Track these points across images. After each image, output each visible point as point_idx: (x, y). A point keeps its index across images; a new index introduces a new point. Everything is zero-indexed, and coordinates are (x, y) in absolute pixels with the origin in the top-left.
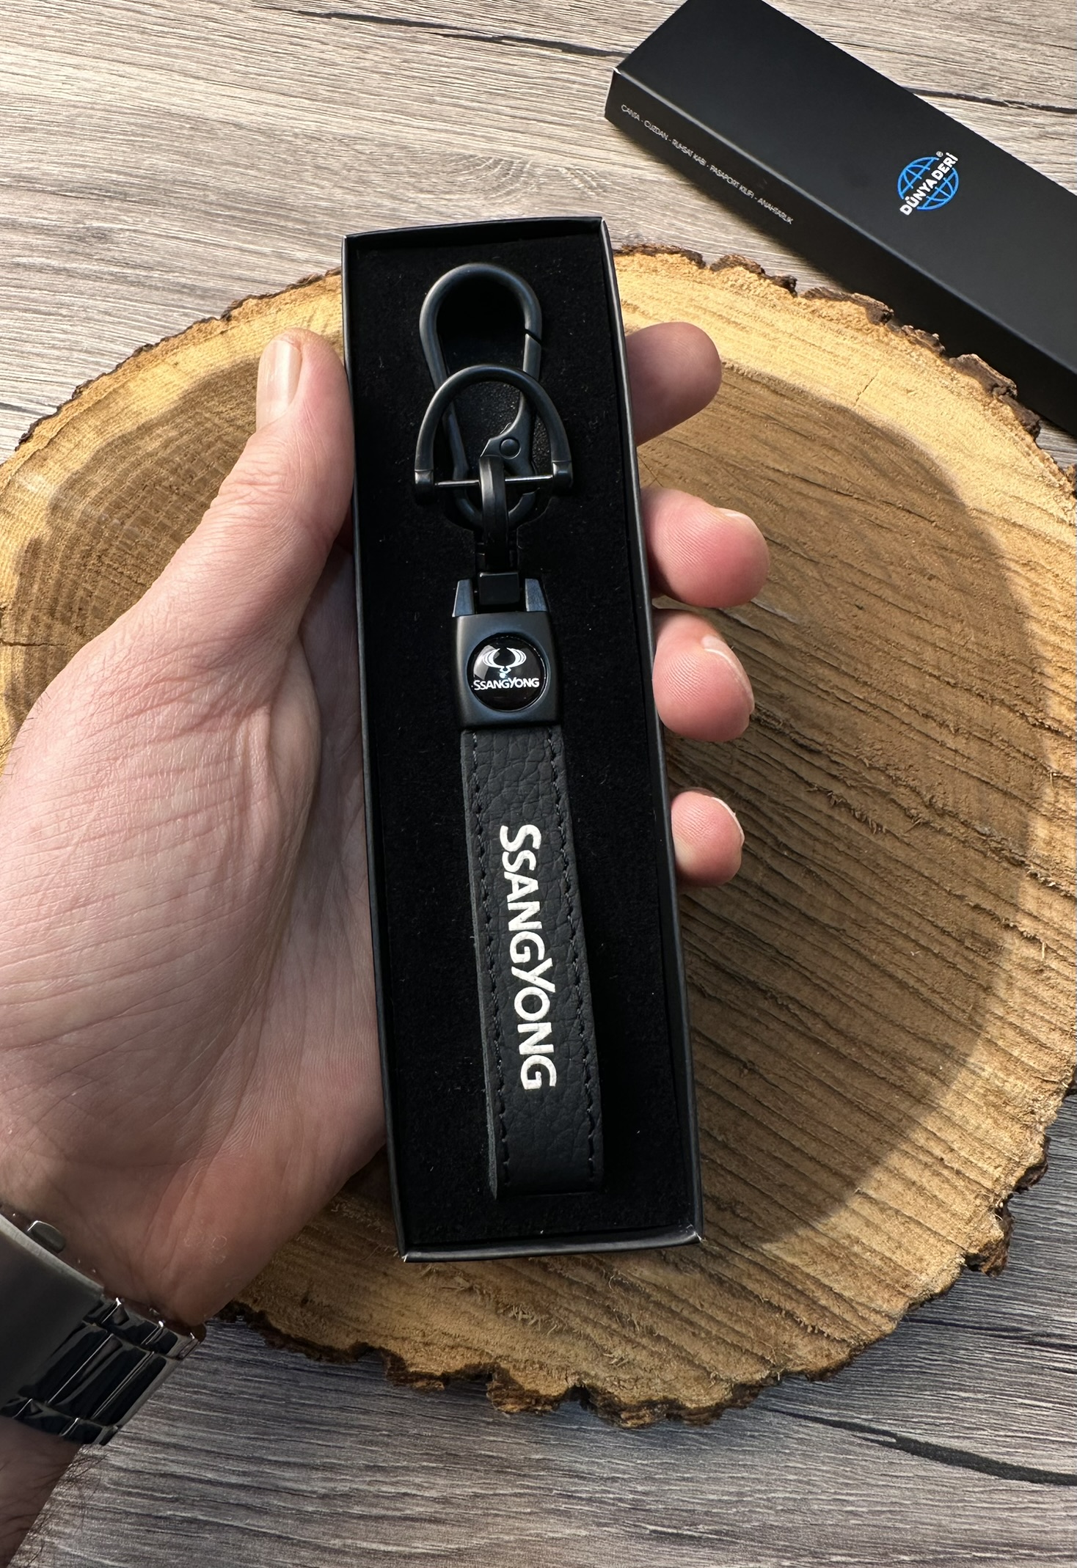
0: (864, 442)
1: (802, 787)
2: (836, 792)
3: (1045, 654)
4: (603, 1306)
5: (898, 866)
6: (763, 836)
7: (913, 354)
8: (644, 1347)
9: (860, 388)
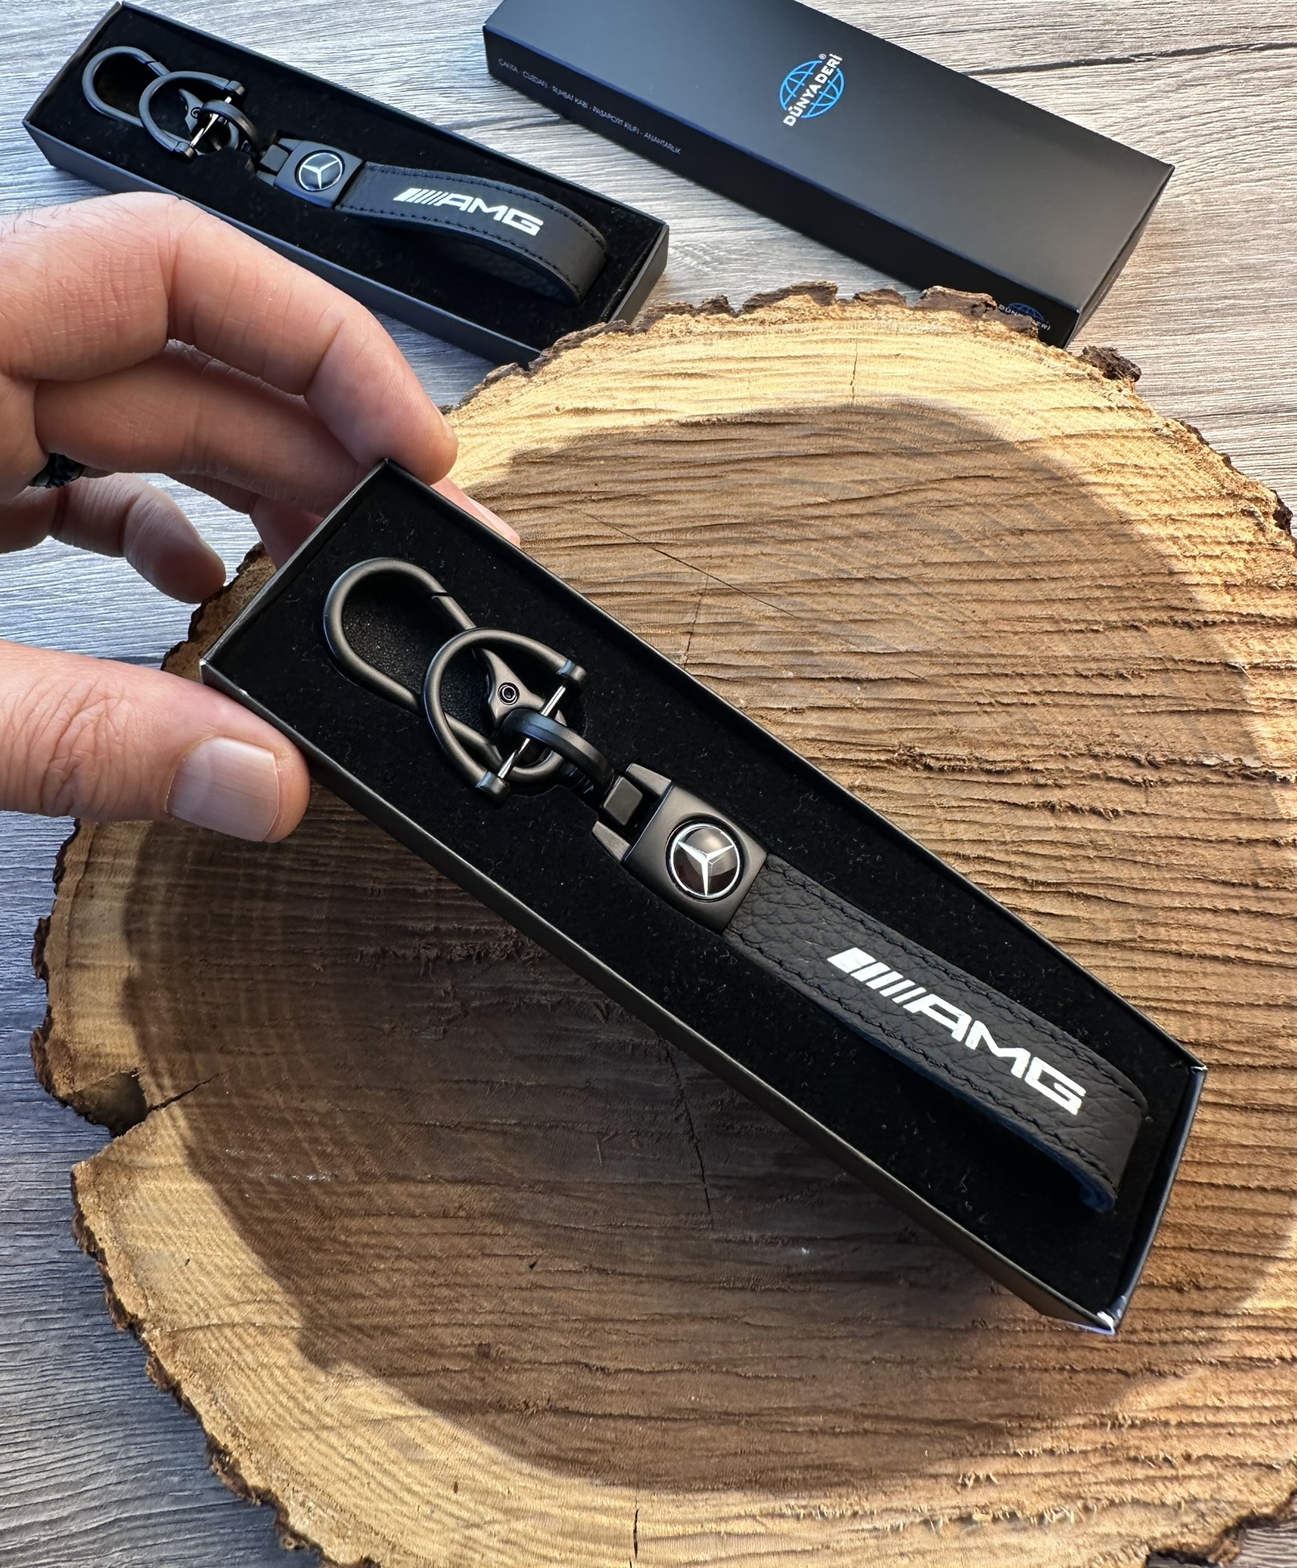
0: (883, 430)
1: (1020, 813)
2: (1054, 800)
3: (1168, 552)
4: (1129, 1459)
5: (1155, 842)
6: (1012, 884)
7: (881, 315)
8: (1190, 1477)
9: (849, 379)
